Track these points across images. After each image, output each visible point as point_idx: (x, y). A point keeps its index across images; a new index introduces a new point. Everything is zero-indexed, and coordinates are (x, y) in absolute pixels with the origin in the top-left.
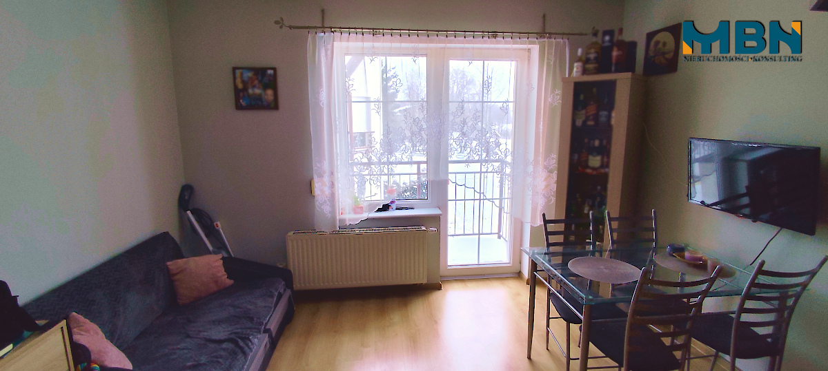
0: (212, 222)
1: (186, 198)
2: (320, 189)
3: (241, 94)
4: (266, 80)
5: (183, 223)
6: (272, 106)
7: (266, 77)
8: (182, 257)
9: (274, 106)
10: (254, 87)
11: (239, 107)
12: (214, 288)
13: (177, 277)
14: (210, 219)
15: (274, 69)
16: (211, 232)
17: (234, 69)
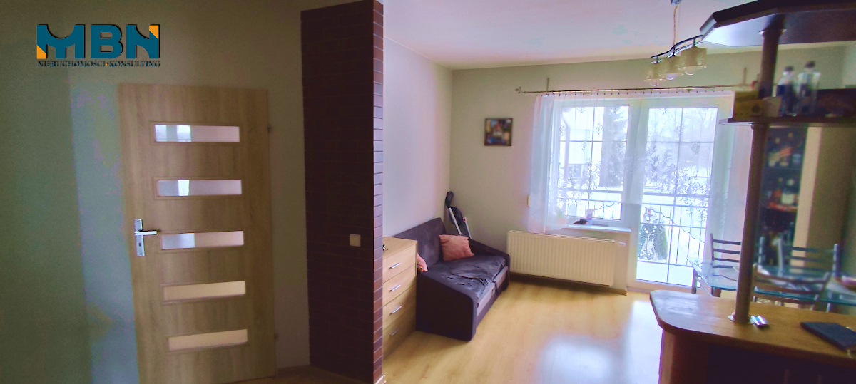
0: (462, 217)
1: (449, 199)
2: (534, 201)
3: (489, 136)
4: (505, 126)
5: (447, 215)
6: (508, 143)
7: (505, 125)
8: (446, 234)
9: (509, 143)
10: (497, 131)
11: (486, 144)
12: (463, 256)
13: (444, 244)
14: (461, 215)
15: (511, 119)
16: (461, 222)
17: (486, 120)
